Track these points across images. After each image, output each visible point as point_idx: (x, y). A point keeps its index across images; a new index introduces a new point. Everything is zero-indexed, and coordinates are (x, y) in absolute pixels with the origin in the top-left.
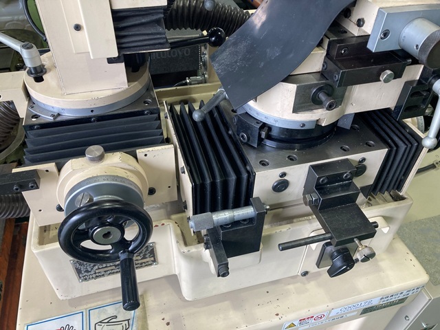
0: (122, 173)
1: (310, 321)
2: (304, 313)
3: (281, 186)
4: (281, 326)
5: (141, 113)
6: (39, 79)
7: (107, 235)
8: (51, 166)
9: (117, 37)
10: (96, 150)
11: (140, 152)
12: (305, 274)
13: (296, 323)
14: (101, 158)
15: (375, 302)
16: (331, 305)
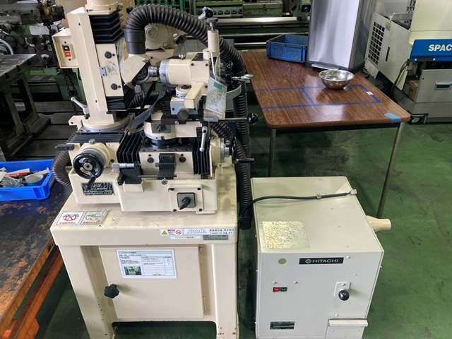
0: (99, 149)
1: (174, 233)
2: (171, 227)
3: (151, 160)
4: (159, 230)
5: (117, 133)
6: (87, 118)
7: (88, 167)
8: (78, 144)
9: (108, 105)
10: (93, 140)
11: (107, 144)
12: (175, 210)
13: (167, 232)
14: (94, 143)
15: (208, 233)
16: (183, 226)
